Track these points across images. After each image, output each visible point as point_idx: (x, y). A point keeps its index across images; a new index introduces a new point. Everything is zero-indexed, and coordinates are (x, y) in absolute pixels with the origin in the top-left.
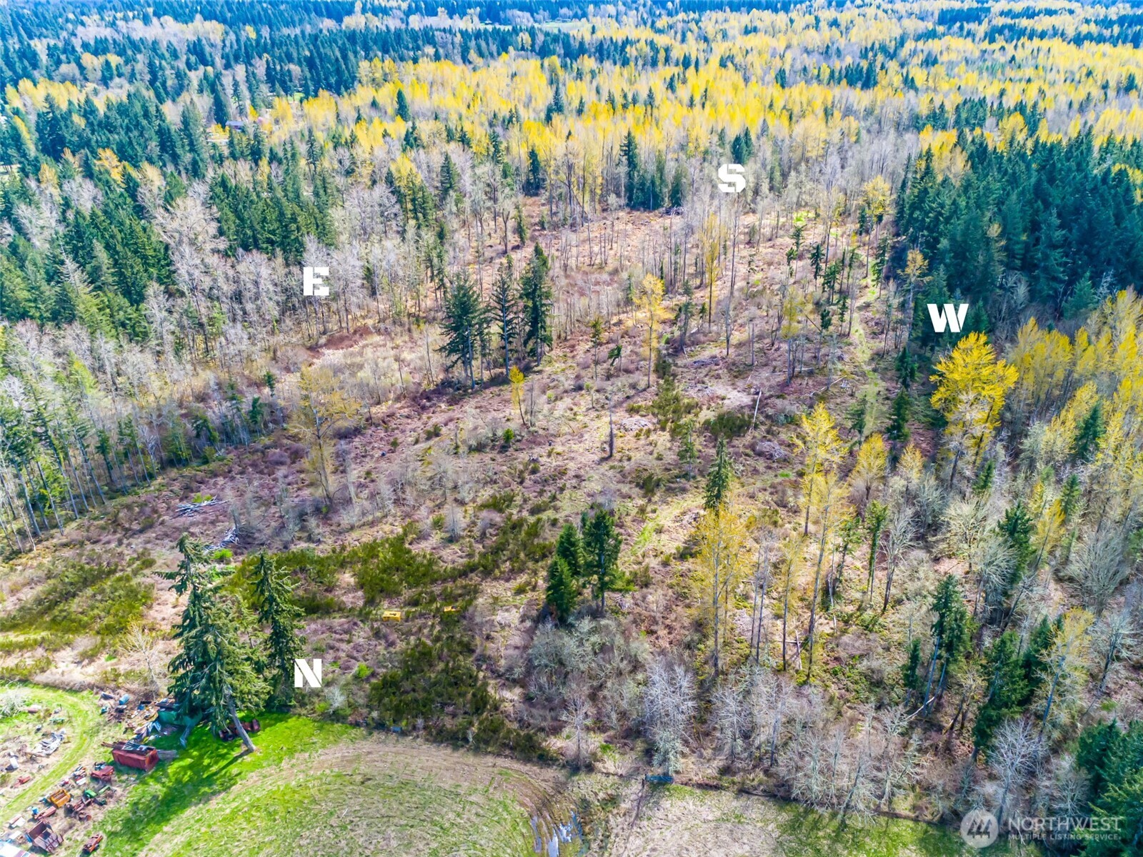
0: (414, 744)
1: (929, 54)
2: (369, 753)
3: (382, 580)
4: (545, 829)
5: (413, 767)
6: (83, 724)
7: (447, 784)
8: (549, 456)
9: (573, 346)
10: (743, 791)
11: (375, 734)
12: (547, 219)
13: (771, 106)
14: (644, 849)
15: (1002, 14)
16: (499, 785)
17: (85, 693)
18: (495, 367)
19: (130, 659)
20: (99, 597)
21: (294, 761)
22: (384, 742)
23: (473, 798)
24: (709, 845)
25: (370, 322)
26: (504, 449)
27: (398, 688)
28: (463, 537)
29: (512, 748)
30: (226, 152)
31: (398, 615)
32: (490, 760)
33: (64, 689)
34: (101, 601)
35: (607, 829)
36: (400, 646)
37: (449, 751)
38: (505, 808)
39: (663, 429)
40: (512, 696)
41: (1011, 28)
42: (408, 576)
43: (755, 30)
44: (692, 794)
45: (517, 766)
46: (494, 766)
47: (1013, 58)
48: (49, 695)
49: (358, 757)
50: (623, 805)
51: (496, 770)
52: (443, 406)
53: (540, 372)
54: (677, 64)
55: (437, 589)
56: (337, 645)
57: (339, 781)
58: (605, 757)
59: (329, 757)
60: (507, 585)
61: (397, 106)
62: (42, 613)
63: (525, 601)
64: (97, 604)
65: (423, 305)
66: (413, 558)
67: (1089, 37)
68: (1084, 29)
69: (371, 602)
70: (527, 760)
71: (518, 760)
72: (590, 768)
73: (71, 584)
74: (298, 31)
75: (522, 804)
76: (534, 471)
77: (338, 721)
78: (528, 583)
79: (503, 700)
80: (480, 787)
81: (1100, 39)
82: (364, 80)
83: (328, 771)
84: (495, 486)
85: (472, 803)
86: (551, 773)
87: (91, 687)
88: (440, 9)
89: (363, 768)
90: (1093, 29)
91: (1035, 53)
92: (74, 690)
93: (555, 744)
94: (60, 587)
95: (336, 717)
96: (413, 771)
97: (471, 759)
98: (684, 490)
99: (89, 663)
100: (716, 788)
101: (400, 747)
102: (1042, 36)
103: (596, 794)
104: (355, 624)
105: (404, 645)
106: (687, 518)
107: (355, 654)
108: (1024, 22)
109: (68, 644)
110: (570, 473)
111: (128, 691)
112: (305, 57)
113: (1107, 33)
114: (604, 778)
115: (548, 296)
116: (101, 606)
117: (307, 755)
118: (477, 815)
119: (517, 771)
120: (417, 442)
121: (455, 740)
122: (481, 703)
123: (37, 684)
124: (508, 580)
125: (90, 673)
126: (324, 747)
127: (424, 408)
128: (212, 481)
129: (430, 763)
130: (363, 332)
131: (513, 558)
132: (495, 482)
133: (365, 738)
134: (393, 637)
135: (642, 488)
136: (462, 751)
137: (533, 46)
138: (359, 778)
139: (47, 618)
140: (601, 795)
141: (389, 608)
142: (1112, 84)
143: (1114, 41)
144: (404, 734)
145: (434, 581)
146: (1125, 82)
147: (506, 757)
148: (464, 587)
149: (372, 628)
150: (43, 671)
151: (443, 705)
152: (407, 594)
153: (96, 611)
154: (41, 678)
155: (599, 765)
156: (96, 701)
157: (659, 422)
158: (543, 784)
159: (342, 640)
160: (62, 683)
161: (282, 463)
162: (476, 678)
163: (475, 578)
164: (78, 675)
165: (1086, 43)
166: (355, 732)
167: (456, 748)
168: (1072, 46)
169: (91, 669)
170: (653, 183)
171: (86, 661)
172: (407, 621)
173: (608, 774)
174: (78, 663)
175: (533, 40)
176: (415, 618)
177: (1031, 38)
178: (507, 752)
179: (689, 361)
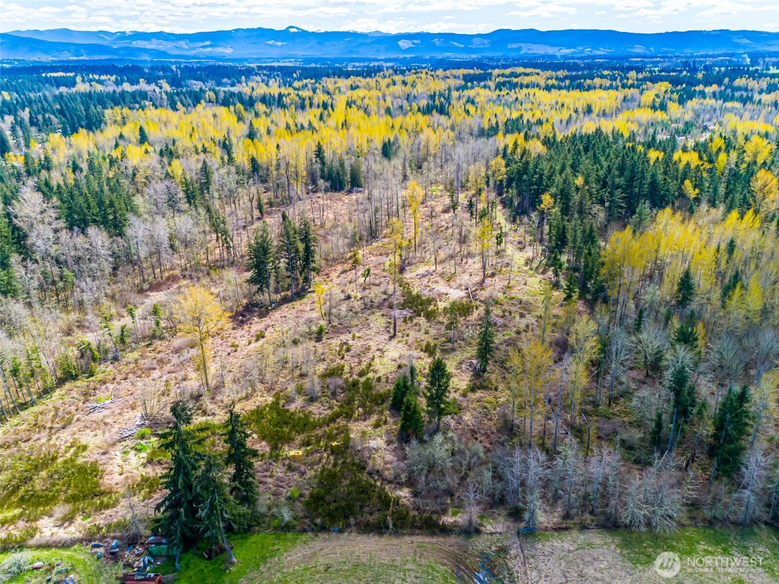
0: (350, 538)
1: (469, 97)
2: (322, 549)
3: (277, 431)
4: (466, 578)
5: (357, 553)
6: (85, 569)
7: (386, 561)
8: (353, 339)
9: (327, 274)
10: (583, 527)
11: (320, 535)
12: (273, 200)
13: (393, 127)
14: (541, 578)
15: (499, 76)
16: (422, 555)
17: (76, 547)
18: (283, 291)
19: (104, 516)
20: (56, 476)
21: (268, 565)
22: (329, 540)
23: (407, 567)
24: (581, 566)
25: (177, 272)
26: (319, 339)
27: (324, 501)
28: (320, 397)
29: (419, 528)
30: (23, 170)
31: (301, 453)
32: (407, 539)
33: (56, 547)
34: (59, 479)
35: (509, 569)
36: (310, 474)
37: (377, 538)
38: (433, 569)
39: (419, 315)
40: (404, 494)
41: (509, 82)
42: (294, 427)
43: (357, 87)
44: (552, 536)
45: (427, 540)
46: (412, 542)
47: (517, 99)
48: (45, 554)
49: (315, 554)
50: (512, 552)
51: (415, 545)
52: (256, 319)
53: (313, 292)
54: (318, 107)
55: (319, 432)
56: (264, 479)
57: (308, 573)
58: (484, 523)
59: (294, 557)
60: (366, 423)
61: (139, 137)
62: (9, 496)
63: (383, 431)
64: (57, 482)
65: (210, 258)
66: (292, 414)
67: (553, 86)
68: (550, 82)
69: (275, 448)
70: (433, 534)
71: (427, 535)
72: (478, 532)
73: (26, 471)
74: (41, 94)
75: (444, 565)
76: (348, 350)
77: (289, 531)
78: (380, 420)
79: (399, 498)
80: (409, 558)
81: (560, 88)
82: (109, 122)
83: (297, 568)
84: (325, 363)
85: (409, 570)
86: (452, 540)
87: (80, 541)
88: (141, 80)
89: (322, 560)
90: (554, 82)
91: (527, 96)
92: (65, 545)
93: (448, 519)
94: (17, 475)
95: (287, 528)
96: (359, 556)
97: (395, 541)
98: (453, 350)
99: (70, 525)
100: (566, 529)
101: (342, 542)
102: (527, 86)
103: (490, 548)
104: (270, 464)
105: (313, 473)
106: (464, 366)
107: (280, 484)
108: (515, 80)
109: (44, 514)
110: (374, 348)
111: (114, 538)
112: (57, 109)
113: (563, 84)
114: (490, 537)
115: (315, 240)
116: (61, 482)
117: (276, 558)
118: (416, 577)
119: (429, 543)
120: (250, 343)
121: (379, 529)
122: (385, 502)
123: (30, 547)
124: (365, 420)
125: (74, 531)
126: (286, 551)
127: (242, 322)
128: (103, 387)
129: (368, 549)
130: (173, 279)
131: (362, 405)
132: (324, 360)
133: (313, 539)
134: (303, 468)
135: (425, 352)
136: (386, 536)
137: (217, 99)
138: (322, 568)
139: (14, 499)
140: (493, 548)
141: (289, 450)
142: (580, 110)
143: (568, 88)
144: (341, 531)
145: (314, 428)
146: (586, 109)
147: (418, 535)
148: (338, 429)
149: (284, 465)
150: (32, 537)
151: (362, 507)
152: (299, 439)
153: (57, 487)
154: (32, 542)
155: (483, 529)
156: (89, 551)
157: (415, 311)
158: (451, 548)
159: (265, 476)
160: (55, 542)
161: (154, 369)
162: (375, 486)
163: (341, 422)
164: (63, 534)
165: (553, 90)
166: (304, 537)
167: (381, 534)
168: (546, 92)
169: (72, 528)
170: (338, 173)
171: (66, 524)
172: (307, 456)
173: (492, 534)
174: (60, 526)
175: (217, 96)
176: (312, 453)
177: (521, 88)
178: (417, 532)
179: (413, 275)
